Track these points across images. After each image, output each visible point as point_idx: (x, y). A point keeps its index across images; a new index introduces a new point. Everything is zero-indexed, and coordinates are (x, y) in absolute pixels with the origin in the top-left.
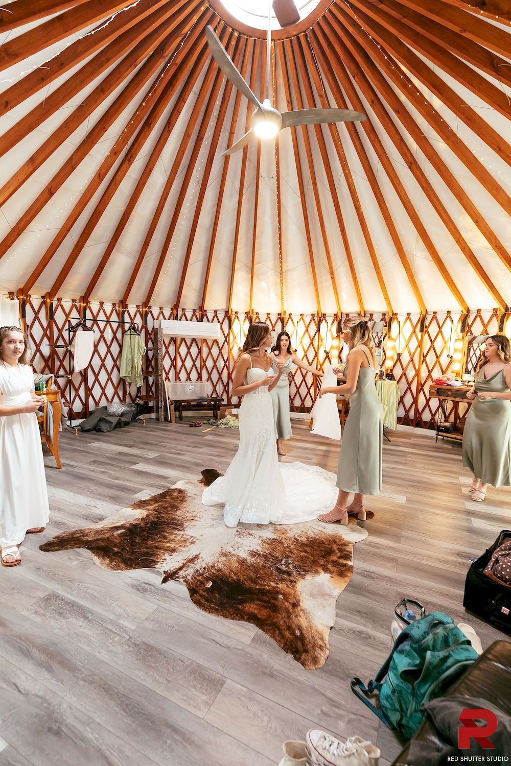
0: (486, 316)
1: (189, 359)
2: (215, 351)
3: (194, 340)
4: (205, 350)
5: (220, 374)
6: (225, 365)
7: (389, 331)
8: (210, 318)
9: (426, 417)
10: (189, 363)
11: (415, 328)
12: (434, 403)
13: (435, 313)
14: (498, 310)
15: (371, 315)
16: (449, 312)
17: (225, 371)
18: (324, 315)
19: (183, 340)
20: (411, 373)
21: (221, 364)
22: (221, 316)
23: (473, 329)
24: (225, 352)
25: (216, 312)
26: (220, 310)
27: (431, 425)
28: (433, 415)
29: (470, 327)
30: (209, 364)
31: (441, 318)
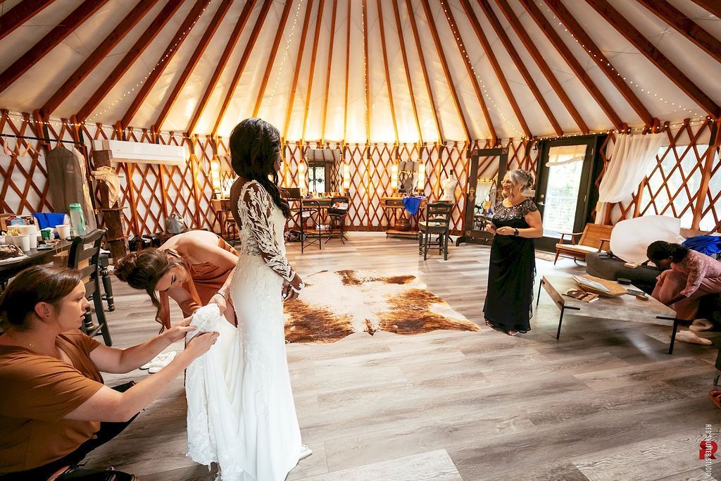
0: (410, 148)
1: (145, 190)
2: (177, 178)
3: (149, 166)
4: (165, 178)
5: (186, 204)
6: (191, 194)
7: (344, 158)
8: (166, 141)
9: (375, 223)
10: (146, 194)
11: (362, 156)
12: (380, 212)
13: (376, 144)
14: (418, 144)
15: (328, 144)
16: (385, 144)
17: (192, 201)
18: (287, 142)
19: (135, 166)
20: (362, 191)
21: (185, 192)
22: (179, 138)
23: (402, 157)
24: (188, 178)
25: (171, 133)
26: (176, 132)
27: (379, 228)
28: (380, 221)
29: (400, 156)
30: (172, 193)
31: (381, 148)
